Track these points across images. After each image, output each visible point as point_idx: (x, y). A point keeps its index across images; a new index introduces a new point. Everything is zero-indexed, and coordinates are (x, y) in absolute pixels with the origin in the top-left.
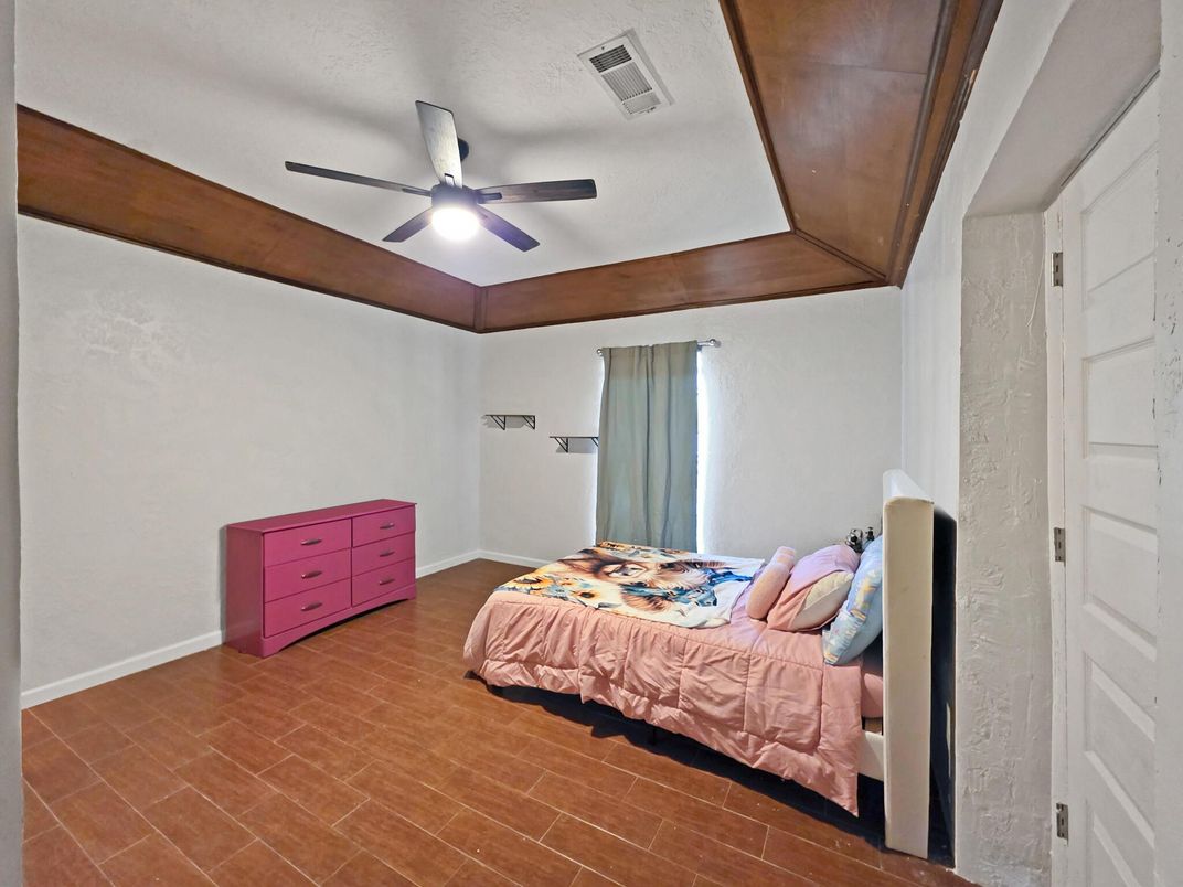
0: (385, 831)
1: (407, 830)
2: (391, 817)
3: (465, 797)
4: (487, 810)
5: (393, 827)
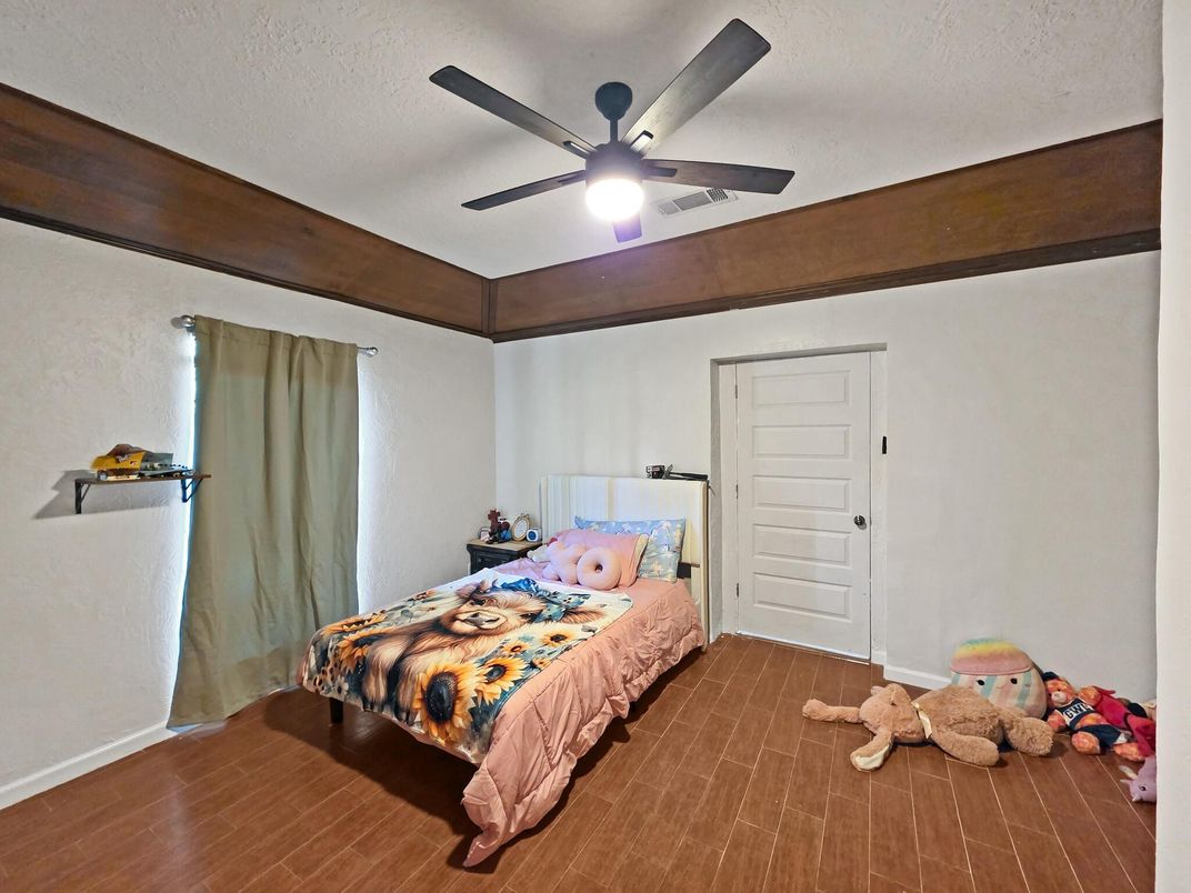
0: (790, 877)
1: (780, 858)
2: (774, 878)
3: (726, 821)
4: (735, 802)
5: (783, 871)
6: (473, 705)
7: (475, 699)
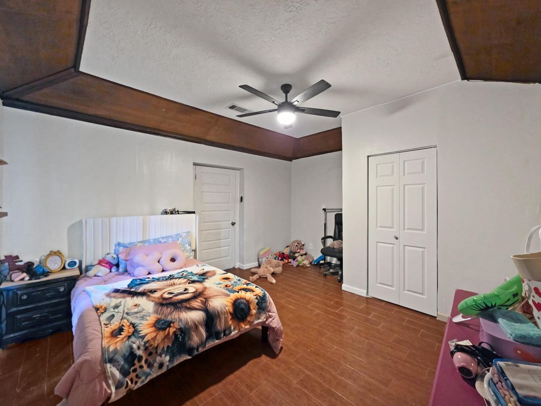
6: (257, 301)
7: (257, 298)
